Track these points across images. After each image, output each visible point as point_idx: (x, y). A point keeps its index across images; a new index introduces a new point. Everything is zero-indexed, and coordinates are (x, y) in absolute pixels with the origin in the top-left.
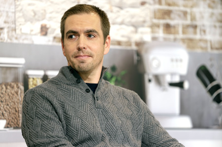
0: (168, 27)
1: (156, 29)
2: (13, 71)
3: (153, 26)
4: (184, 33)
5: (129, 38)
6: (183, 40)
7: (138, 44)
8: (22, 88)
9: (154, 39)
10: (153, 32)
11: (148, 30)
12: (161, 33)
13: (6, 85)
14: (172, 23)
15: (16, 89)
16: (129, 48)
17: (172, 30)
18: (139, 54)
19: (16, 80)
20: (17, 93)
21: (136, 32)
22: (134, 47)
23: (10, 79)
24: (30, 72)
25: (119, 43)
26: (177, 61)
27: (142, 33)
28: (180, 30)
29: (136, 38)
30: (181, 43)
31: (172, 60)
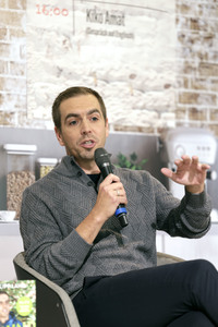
0: (194, 112)
1: (182, 115)
2: (24, 159)
3: (178, 111)
4: (212, 118)
5: (151, 124)
6: (211, 126)
7: (161, 130)
8: (33, 177)
9: (179, 125)
10: (177, 117)
11: (173, 115)
12: (186, 119)
13: (16, 174)
14: (199, 107)
15: (26, 178)
16: (151, 135)
17: (199, 114)
18: (161, 141)
19: (27, 169)
20: (27, 182)
21: (159, 117)
22: (157, 134)
23: (20, 168)
24: (42, 160)
25: (140, 129)
26: (204, 149)
27: (165, 118)
28: (208, 115)
29: (159, 123)
30: (209, 130)
31: (199, 148)
